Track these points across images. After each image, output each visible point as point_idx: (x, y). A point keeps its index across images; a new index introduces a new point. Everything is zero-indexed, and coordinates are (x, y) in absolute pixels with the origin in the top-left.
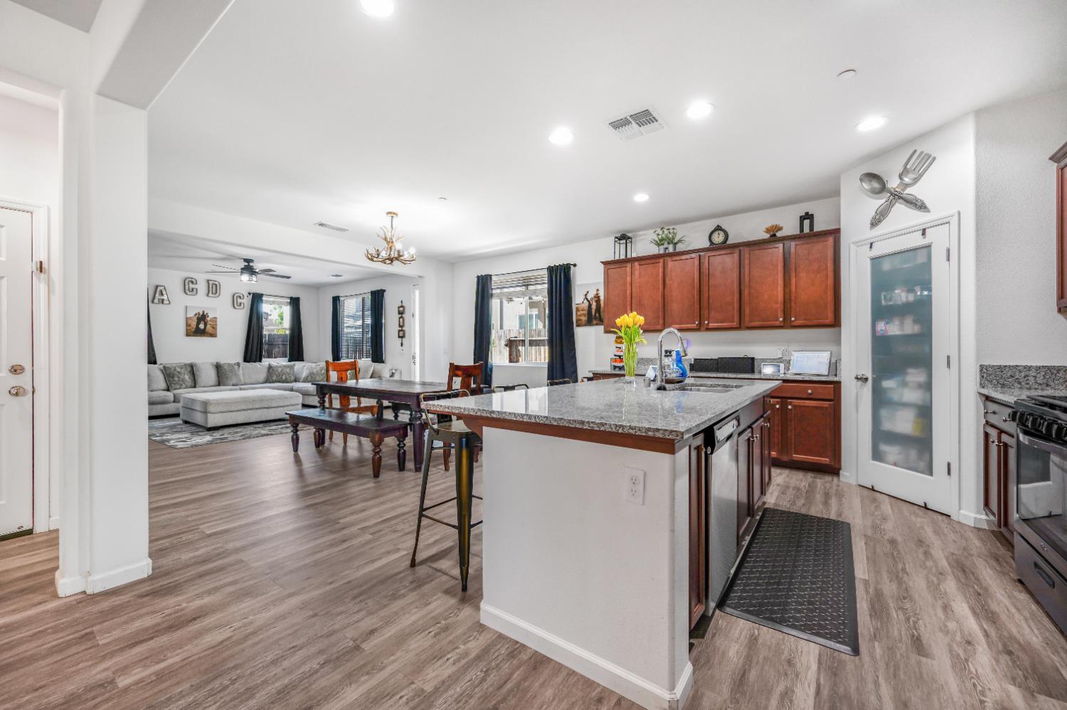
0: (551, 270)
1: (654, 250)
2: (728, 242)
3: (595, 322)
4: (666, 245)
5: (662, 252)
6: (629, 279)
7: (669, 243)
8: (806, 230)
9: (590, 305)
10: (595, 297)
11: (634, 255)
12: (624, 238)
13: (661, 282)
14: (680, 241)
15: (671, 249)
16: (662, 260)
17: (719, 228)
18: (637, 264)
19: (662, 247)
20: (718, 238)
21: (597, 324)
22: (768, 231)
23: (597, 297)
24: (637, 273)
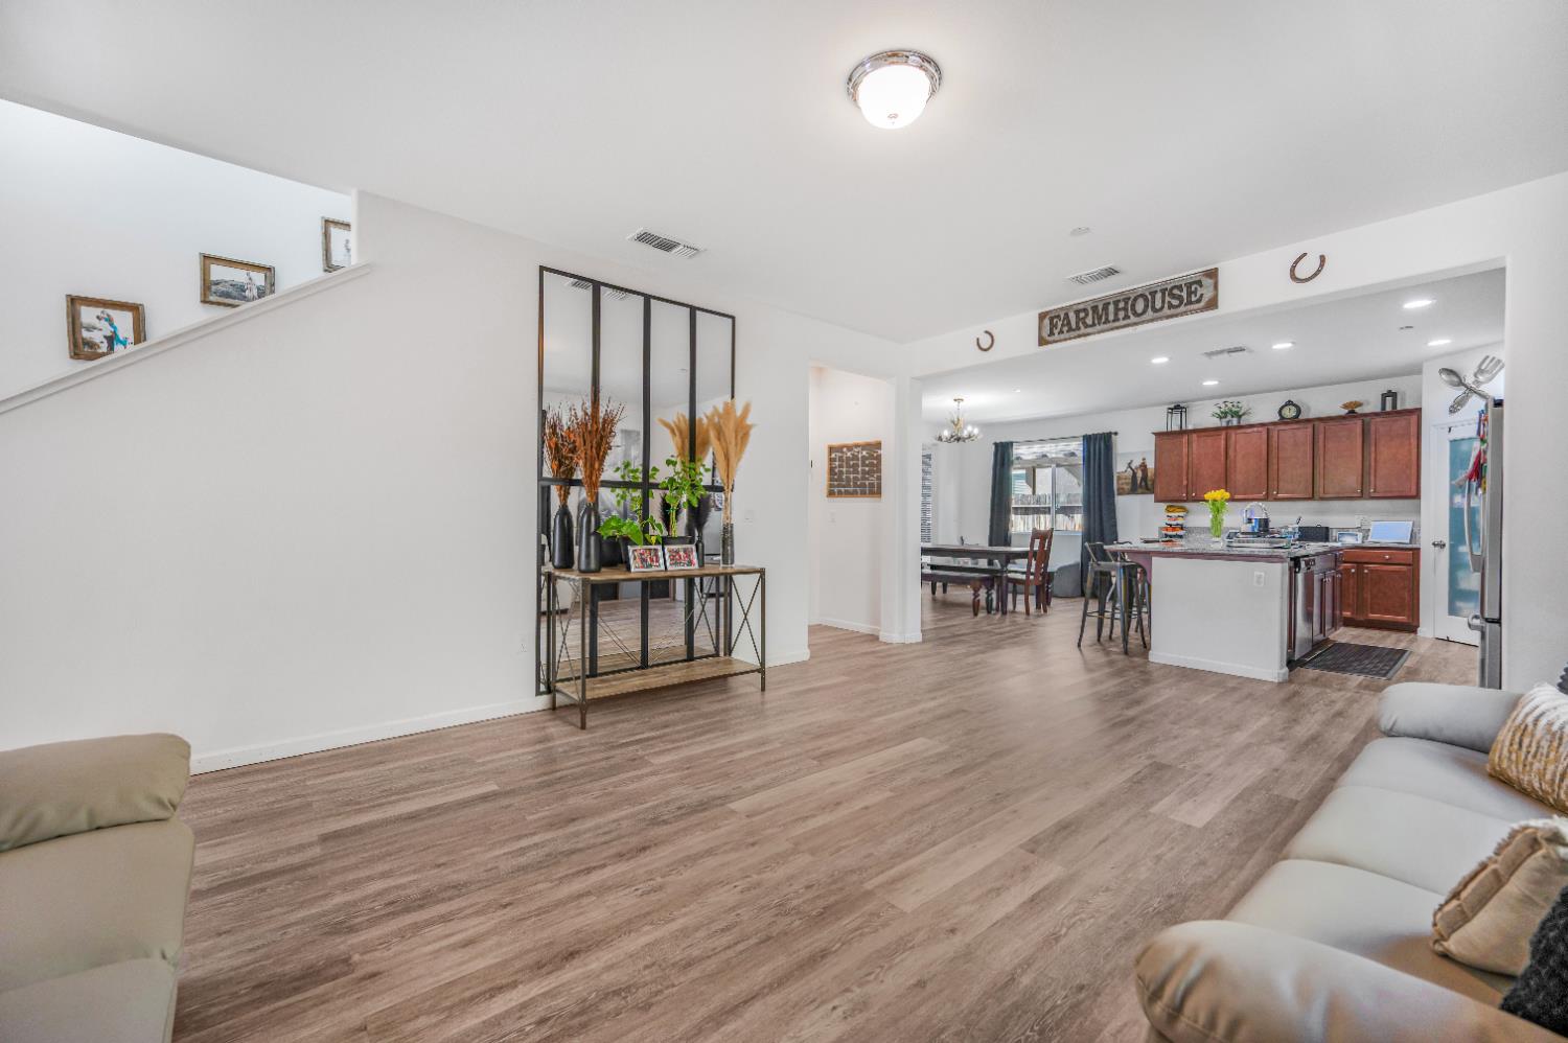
0: (1088, 440)
1: (1215, 422)
2: (1301, 417)
3: (1140, 490)
4: (1229, 417)
5: (1224, 424)
6: (1185, 450)
7: (1233, 417)
8: (1389, 408)
9: (1134, 474)
10: (1141, 466)
11: (1190, 427)
12: (1178, 408)
13: (1223, 453)
14: (1244, 414)
15: (1235, 422)
16: (1224, 433)
17: (1290, 403)
18: (1194, 436)
19: (1224, 420)
20: (1289, 413)
21: (1142, 493)
22: (1345, 406)
23: (1144, 467)
24: (1194, 445)
